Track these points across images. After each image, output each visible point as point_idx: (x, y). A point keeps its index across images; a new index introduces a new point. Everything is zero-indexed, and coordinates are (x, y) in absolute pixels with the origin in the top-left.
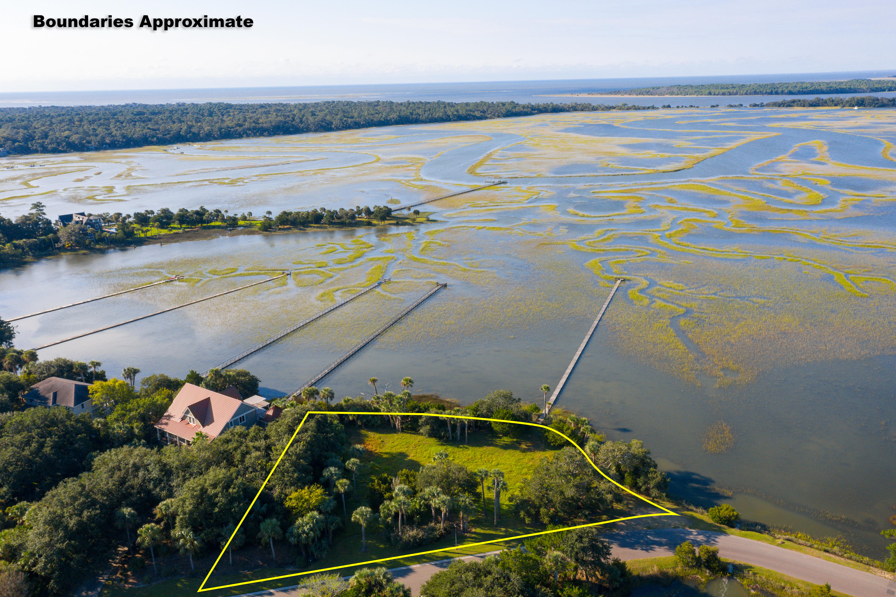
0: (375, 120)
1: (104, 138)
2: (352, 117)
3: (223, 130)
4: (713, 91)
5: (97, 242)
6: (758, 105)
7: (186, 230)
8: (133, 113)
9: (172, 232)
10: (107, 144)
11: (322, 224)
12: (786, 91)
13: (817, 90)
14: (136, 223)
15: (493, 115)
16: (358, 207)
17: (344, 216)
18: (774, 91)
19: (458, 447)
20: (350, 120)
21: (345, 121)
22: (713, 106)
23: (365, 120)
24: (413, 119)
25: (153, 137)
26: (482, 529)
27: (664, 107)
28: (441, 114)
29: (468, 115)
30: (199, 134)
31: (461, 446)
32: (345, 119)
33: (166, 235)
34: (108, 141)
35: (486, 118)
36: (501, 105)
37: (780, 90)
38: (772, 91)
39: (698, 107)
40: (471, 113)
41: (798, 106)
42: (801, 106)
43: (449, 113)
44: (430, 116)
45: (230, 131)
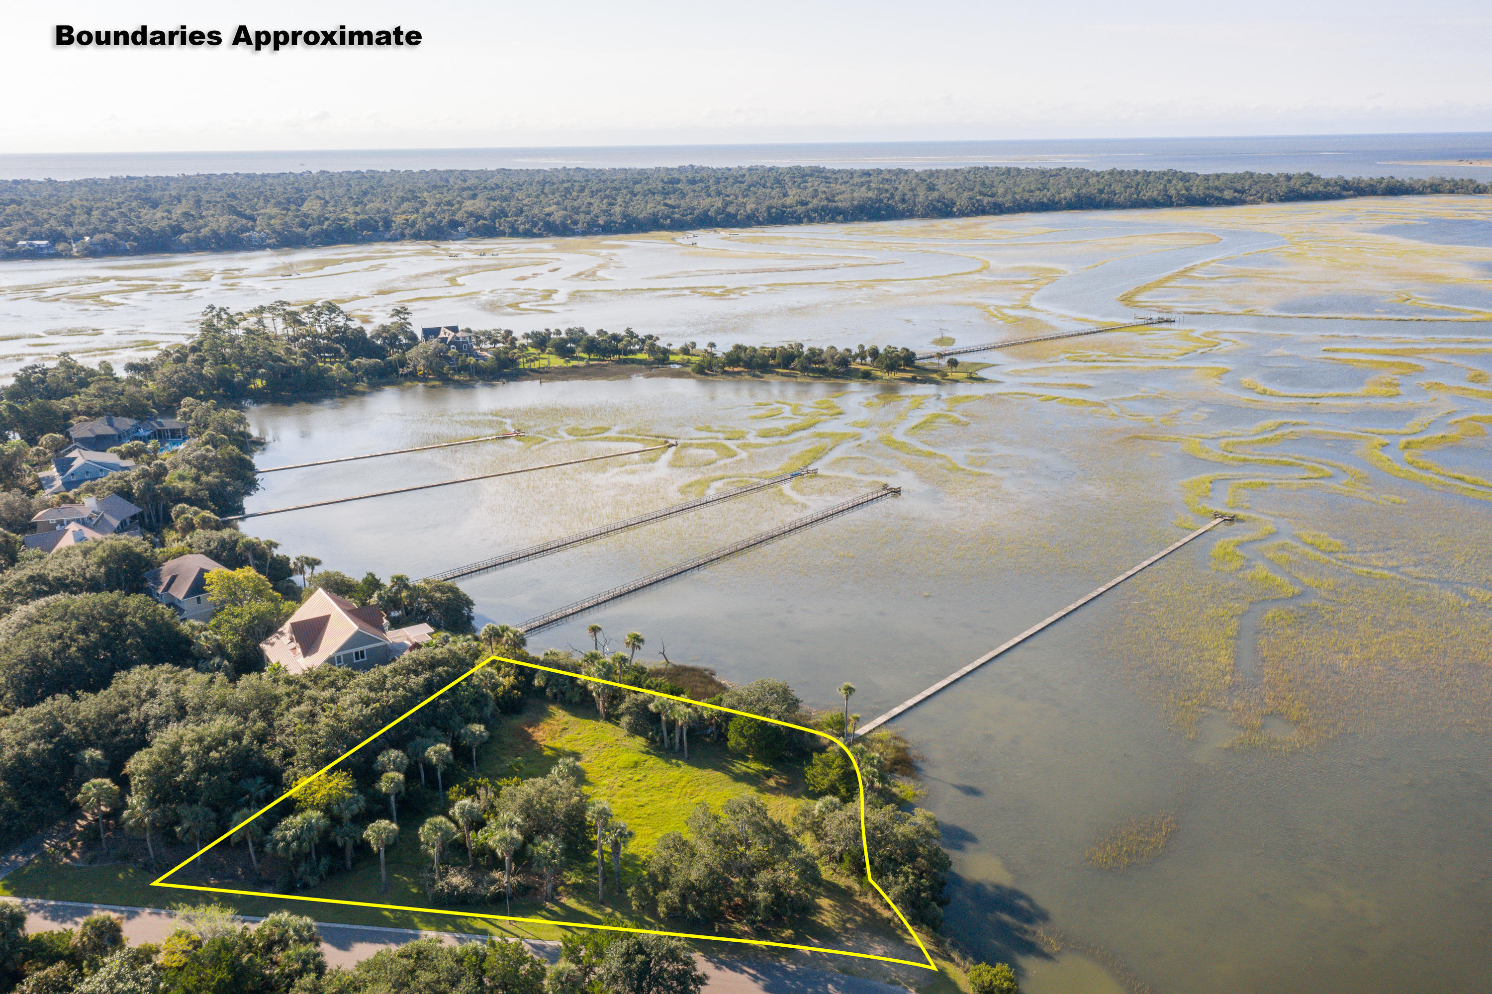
0: (1032, 200)
1: (597, 217)
2: (993, 195)
3: (774, 210)
5: (459, 370)
7: (591, 363)
8: (663, 181)
9: (570, 365)
10: (599, 225)
11: (792, 369)
14: (532, 347)
16: (862, 346)
17: (829, 359)
19: (667, 761)
20: (986, 200)
21: (978, 201)
23: (1015, 200)
24: (1102, 200)
25: (666, 217)
26: (579, 902)
28: (1156, 193)
29: (1208, 195)
30: (735, 216)
31: (674, 761)
32: (978, 198)
33: (560, 368)
34: (601, 222)
35: (1242, 202)
36: (1282, 179)
40: (1216, 193)
43: (1172, 192)
44: (1135, 196)
45: (784, 212)
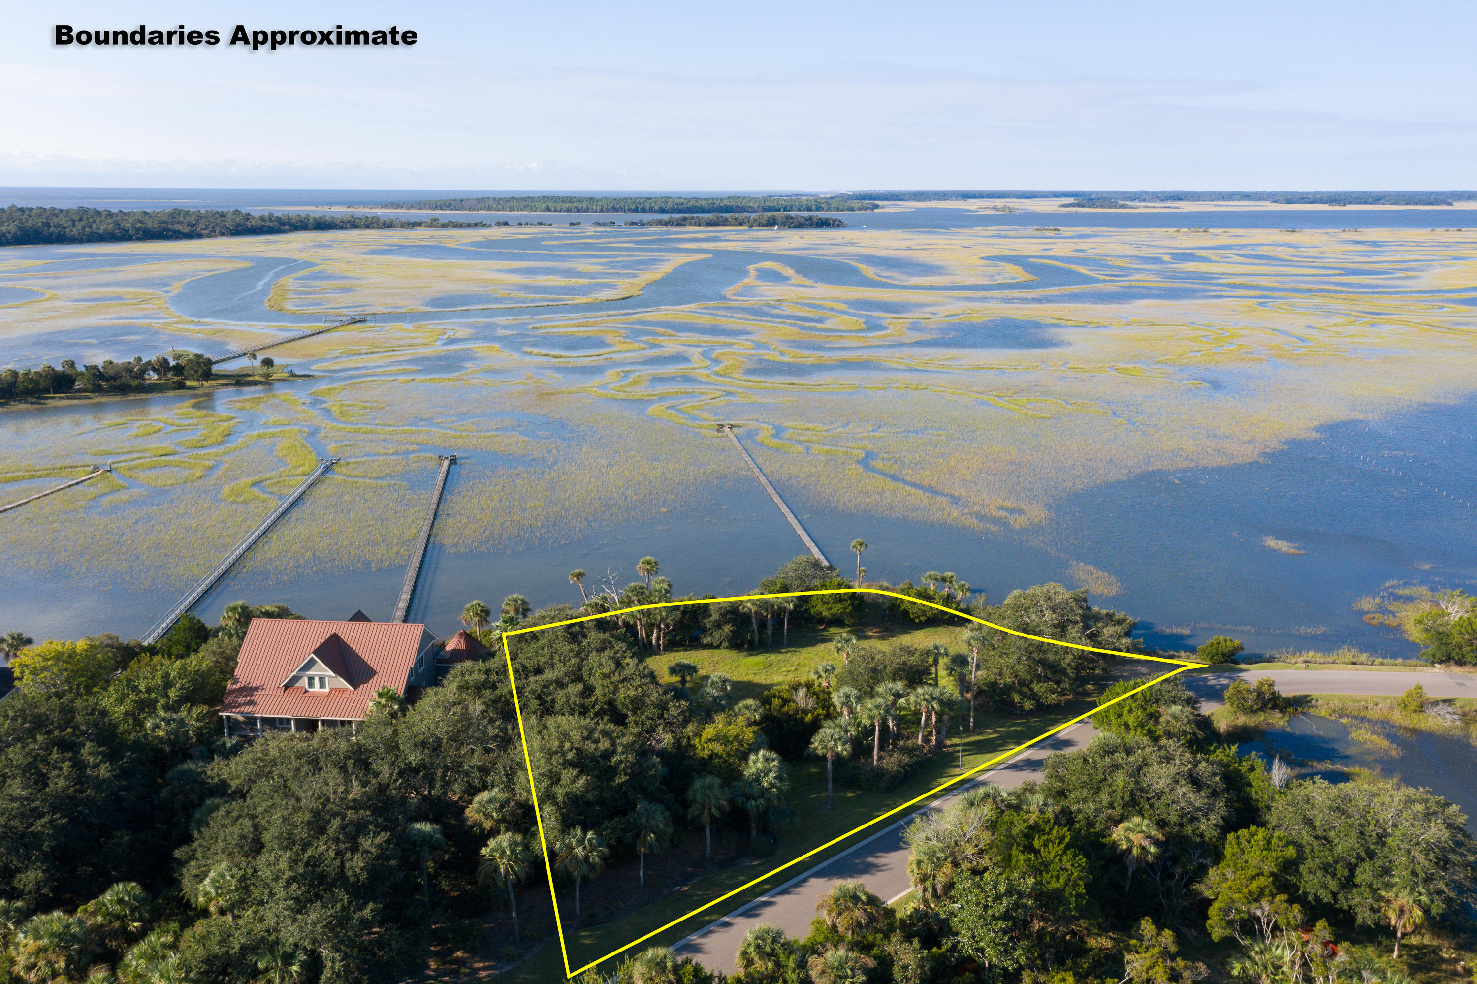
4: (551, 205)
6: (636, 224)
12: (656, 208)
13: (696, 207)
15: (211, 232)
18: (640, 207)
22: (572, 224)
27: (499, 224)
37: (647, 206)
38: (637, 208)
39: (550, 225)
40: (170, 226)
41: (691, 225)
42: (695, 225)
43: (127, 227)
